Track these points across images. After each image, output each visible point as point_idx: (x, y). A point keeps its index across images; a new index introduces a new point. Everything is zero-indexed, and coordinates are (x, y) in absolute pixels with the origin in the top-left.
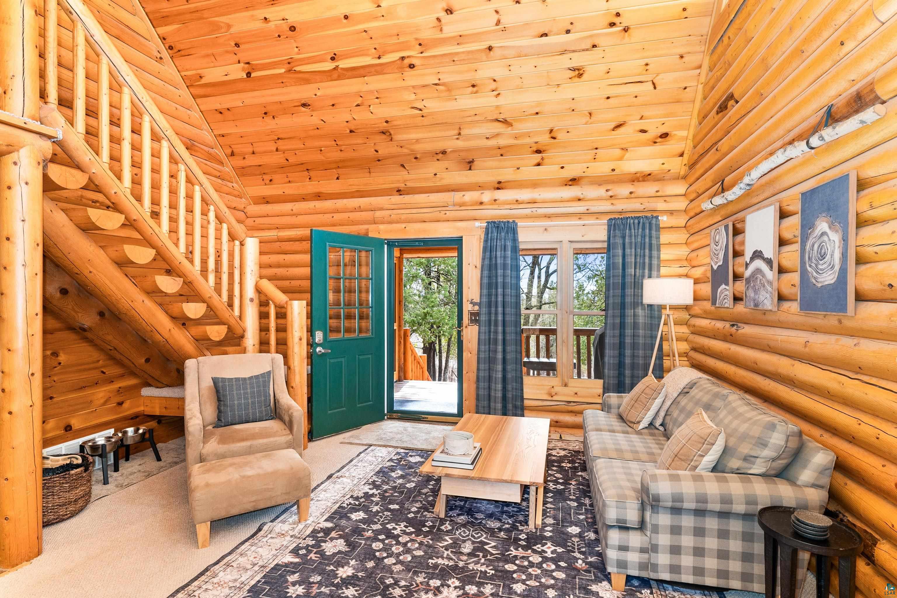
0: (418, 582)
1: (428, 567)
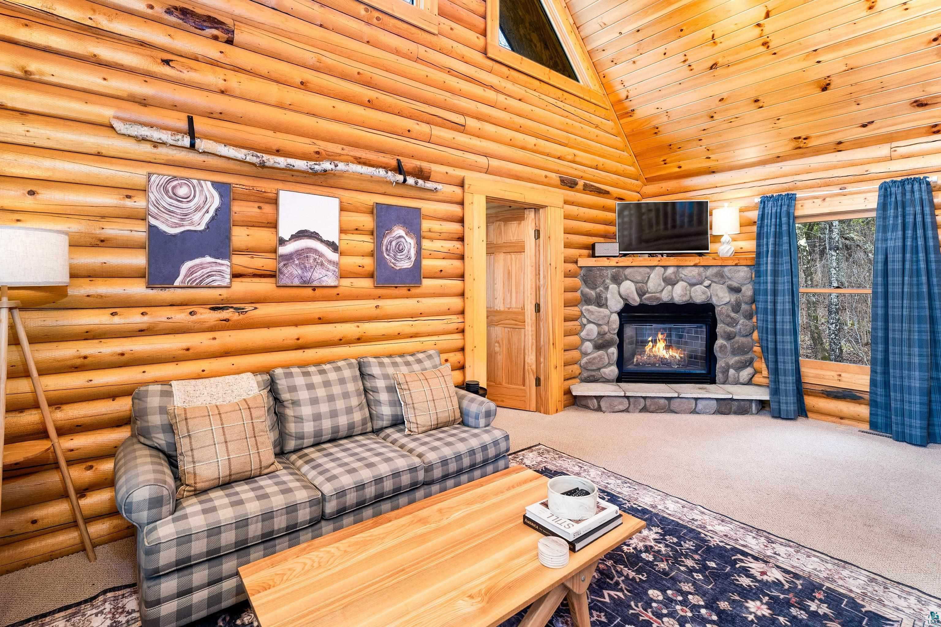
0: (665, 563)
1: (649, 573)
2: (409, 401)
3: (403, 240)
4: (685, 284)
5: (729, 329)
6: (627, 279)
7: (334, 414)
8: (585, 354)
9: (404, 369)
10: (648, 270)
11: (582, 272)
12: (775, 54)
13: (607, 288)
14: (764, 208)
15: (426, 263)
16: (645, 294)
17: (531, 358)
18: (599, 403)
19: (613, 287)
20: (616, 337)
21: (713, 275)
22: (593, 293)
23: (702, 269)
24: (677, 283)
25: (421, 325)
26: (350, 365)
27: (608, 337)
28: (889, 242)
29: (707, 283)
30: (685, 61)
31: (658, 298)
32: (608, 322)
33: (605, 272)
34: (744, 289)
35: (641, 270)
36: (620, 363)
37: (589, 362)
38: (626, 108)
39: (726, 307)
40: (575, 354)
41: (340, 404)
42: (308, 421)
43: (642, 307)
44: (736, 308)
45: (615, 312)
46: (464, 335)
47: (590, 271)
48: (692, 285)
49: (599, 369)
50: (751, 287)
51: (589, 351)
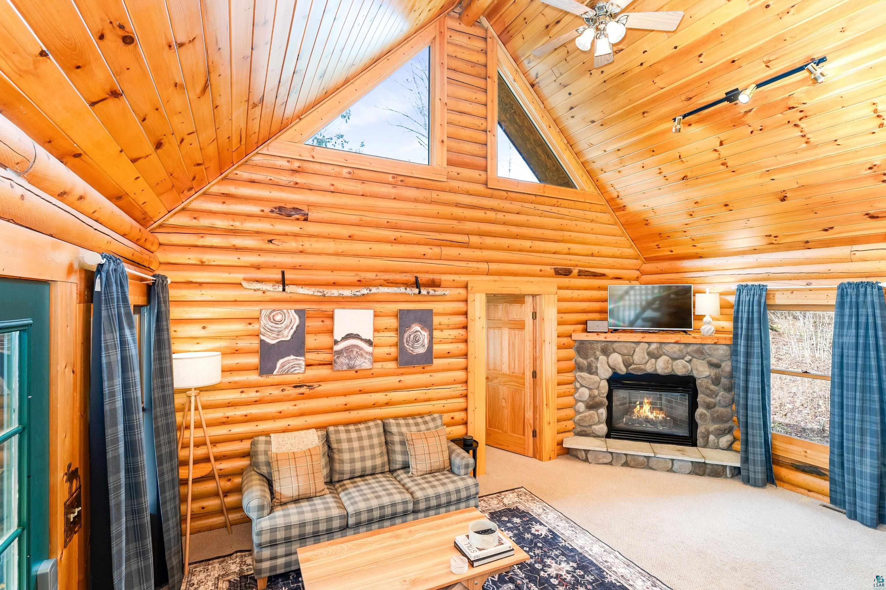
2: (412, 453)
3: (419, 333)
4: (667, 358)
5: (709, 400)
6: (615, 351)
7: (363, 459)
8: (578, 412)
9: (414, 429)
10: (633, 345)
11: (576, 344)
12: (734, 171)
13: (597, 359)
14: (740, 295)
15: (436, 347)
16: (630, 365)
17: (529, 415)
18: (586, 455)
19: (602, 358)
20: (605, 400)
21: (693, 352)
22: (585, 362)
23: (682, 346)
24: (661, 356)
25: (432, 393)
26: (377, 426)
27: (597, 399)
28: (845, 338)
29: (688, 358)
30: (660, 173)
31: (641, 370)
32: (598, 387)
33: (595, 346)
34: (723, 365)
35: (628, 344)
36: (609, 421)
37: (581, 419)
38: (618, 204)
39: (706, 380)
40: (570, 412)
41: (368, 453)
42: (347, 463)
43: (629, 376)
44: (716, 381)
45: (605, 379)
46: (467, 399)
47: (583, 344)
48: (674, 359)
49: (591, 426)
50: (730, 364)
51: (581, 410)
